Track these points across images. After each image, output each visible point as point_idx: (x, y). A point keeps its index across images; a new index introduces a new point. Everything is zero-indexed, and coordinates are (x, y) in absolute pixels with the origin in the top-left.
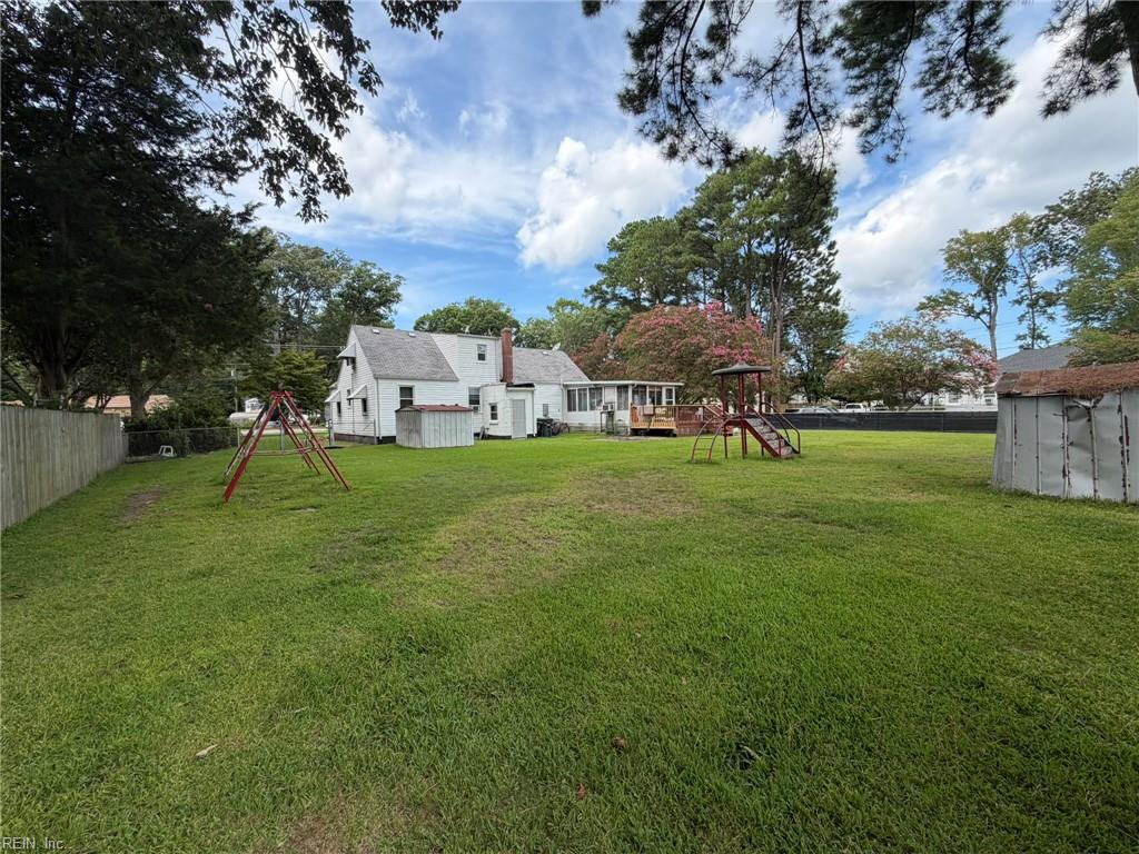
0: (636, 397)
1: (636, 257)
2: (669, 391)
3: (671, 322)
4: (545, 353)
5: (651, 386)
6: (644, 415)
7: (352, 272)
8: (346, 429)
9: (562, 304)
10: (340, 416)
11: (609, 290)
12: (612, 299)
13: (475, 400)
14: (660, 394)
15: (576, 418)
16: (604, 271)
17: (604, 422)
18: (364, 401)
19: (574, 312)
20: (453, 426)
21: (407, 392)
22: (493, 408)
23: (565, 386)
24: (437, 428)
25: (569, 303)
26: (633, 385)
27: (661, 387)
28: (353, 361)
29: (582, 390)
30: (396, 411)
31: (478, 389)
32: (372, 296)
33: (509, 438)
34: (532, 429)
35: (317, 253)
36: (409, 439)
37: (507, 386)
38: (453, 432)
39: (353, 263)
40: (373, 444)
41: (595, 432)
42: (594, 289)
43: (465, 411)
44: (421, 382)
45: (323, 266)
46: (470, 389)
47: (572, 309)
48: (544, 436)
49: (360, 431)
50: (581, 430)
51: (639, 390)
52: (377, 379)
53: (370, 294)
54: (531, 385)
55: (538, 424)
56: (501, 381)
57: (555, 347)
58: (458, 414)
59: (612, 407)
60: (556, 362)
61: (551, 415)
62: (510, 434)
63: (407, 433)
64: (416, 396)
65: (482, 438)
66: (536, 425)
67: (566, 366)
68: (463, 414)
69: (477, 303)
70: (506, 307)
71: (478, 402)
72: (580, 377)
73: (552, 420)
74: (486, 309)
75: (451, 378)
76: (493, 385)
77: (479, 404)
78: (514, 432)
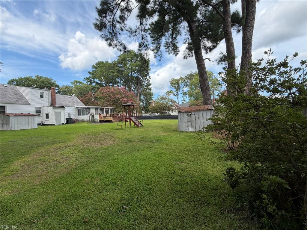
0: (101, 111)
1: (101, 71)
2: (111, 110)
3: (111, 91)
4: (69, 97)
5: (105, 108)
6: (103, 116)
9: (76, 82)
11: (92, 80)
12: (94, 82)
13: (38, 112)
15: (81, 118)
16: (91, 74)
17: (90, 119)
19: (81, 85)
20: (27, 121)
21: (2, 108)
22: (47, 115)
23: (77, 108)
24: (19, 122)
25: (79, 82)
26: (100, 108)
27: (108, 109)
29: (83, 109)
31: (40, 108)
33: (54, 125)
34: (63, 121)
37: (53, 107)
38: (27, 124)
41: (87, 122)
42: (87, 79)
43: (33, 115)
44: (10, 105)
46: (36, 108)
48: (69, 124)
50: (83, 121)
51: (102, 109)
54: (64, 107)
55: (66, 120)
56: (51, 105)
57: (73, 95)
58: (30, 117)
59: (93, 114)
60: (73, 100)
61: (71, 117)
62: (54, 124)
63: (2, 125)
64: (7, 110)
65: (42, 125)
66: (65, 120)
67: (77, 101)
68: (32, 117)
69: (41, 77)
70: (54, 80)
71: (40, 112)
72: (82, 105)
73: (72, 118)
74: (45, 80)
75: (27, 103)
76: (47, 106)
77: (40, 113)
78: (56, 123)
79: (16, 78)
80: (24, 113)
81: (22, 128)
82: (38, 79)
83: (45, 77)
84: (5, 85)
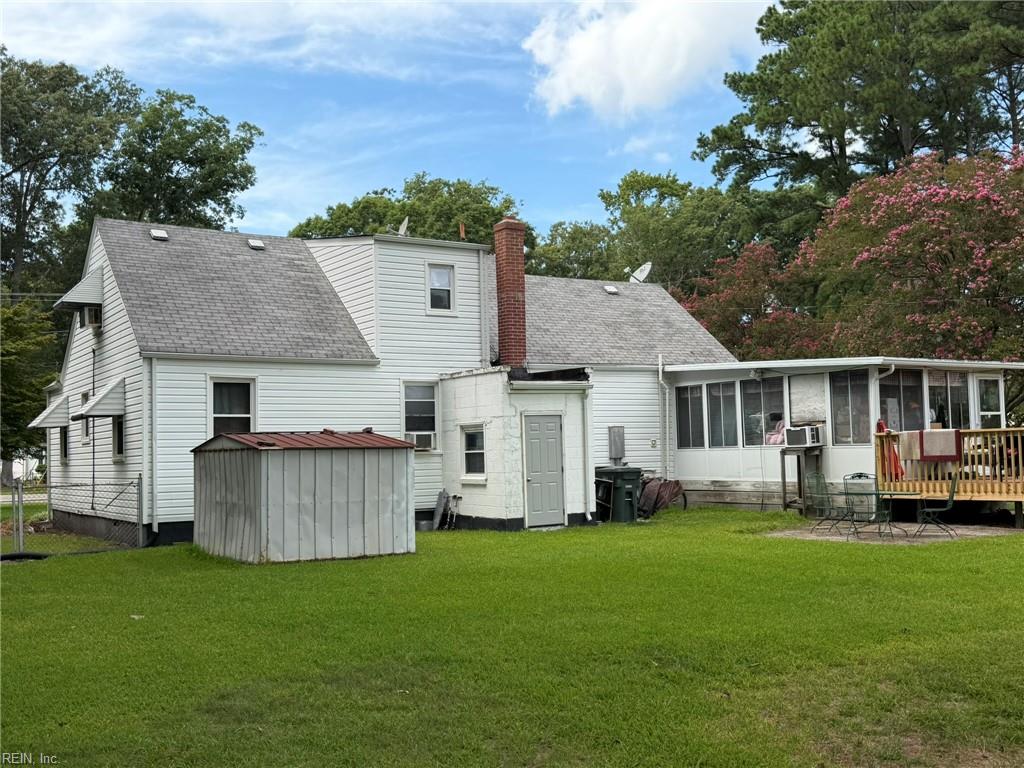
0: (892, 403)
1: (840, 44)
2: (988, 388)
3: (965, 195)
4: (611, 288)
5: (932, 371)
6: (924, 459)
7: (139, 119)
8: (77, 502)
9: (637, 185)
10: (65, 464)
11: (763, 138)
12: (771, 161)
13: (421, 417)
14: (961, 394)
15: (706, 466)
16: (747, 92)
17: (792, 478)
18: (119, 423)
19: (665, 203)
20: (355, 497)
21: (233, 396)
22: (473, 439)
23: (670, 377)
24: (307, 500)
25: (654, 183)
26: (882, 369)
27: (963, 374)
28: (96, 313)
29: (721, 386)
30: (197, 451)
31: (431, 387)
32: (185, 174)
33: (516, 525)
34: (580, 497)
35: (63, 76)
36: (226, 532)
37: (512, 377)
38: (355, 510)
39: (142, 99)
40: (134, 545)
41: (760, 506)
42: (722, 136)
43: (390, 447)
44: (273, 371)
45: (75, 109)
46: (409, 387)
47: (662, 196)
48: (616, 519)
49: (110, 505)
50: (720, 499)
51: (901, 386)
52: (149, 360)
53: (180, 170)
54: (579, 374)
55: (598, 483)
56: (494, 364)
57: (637, 273)
58: (371, 459)
59: (816, 436)
60: (641, 313)
61: (633, 459)
62: (519, 516)
63: (224, 514)
64: (259, 407)
65: (441, 527)
66: (592, 488)
67: (668, 323)
68: (385, 461)
69: (435, 188)
70: (500, 197)
71: (430, 424)
72: (710, 353)
73: (638, 472)
74: (455, 202)
75: (356, 357)
76: (471, 374)
77: (432, 428)
78: (532, 508)
79: (320, 215)
80: (341, 427)
81: (324, 552)
82: (420, 199)
83: (453, 180)
84: (254, 237)
